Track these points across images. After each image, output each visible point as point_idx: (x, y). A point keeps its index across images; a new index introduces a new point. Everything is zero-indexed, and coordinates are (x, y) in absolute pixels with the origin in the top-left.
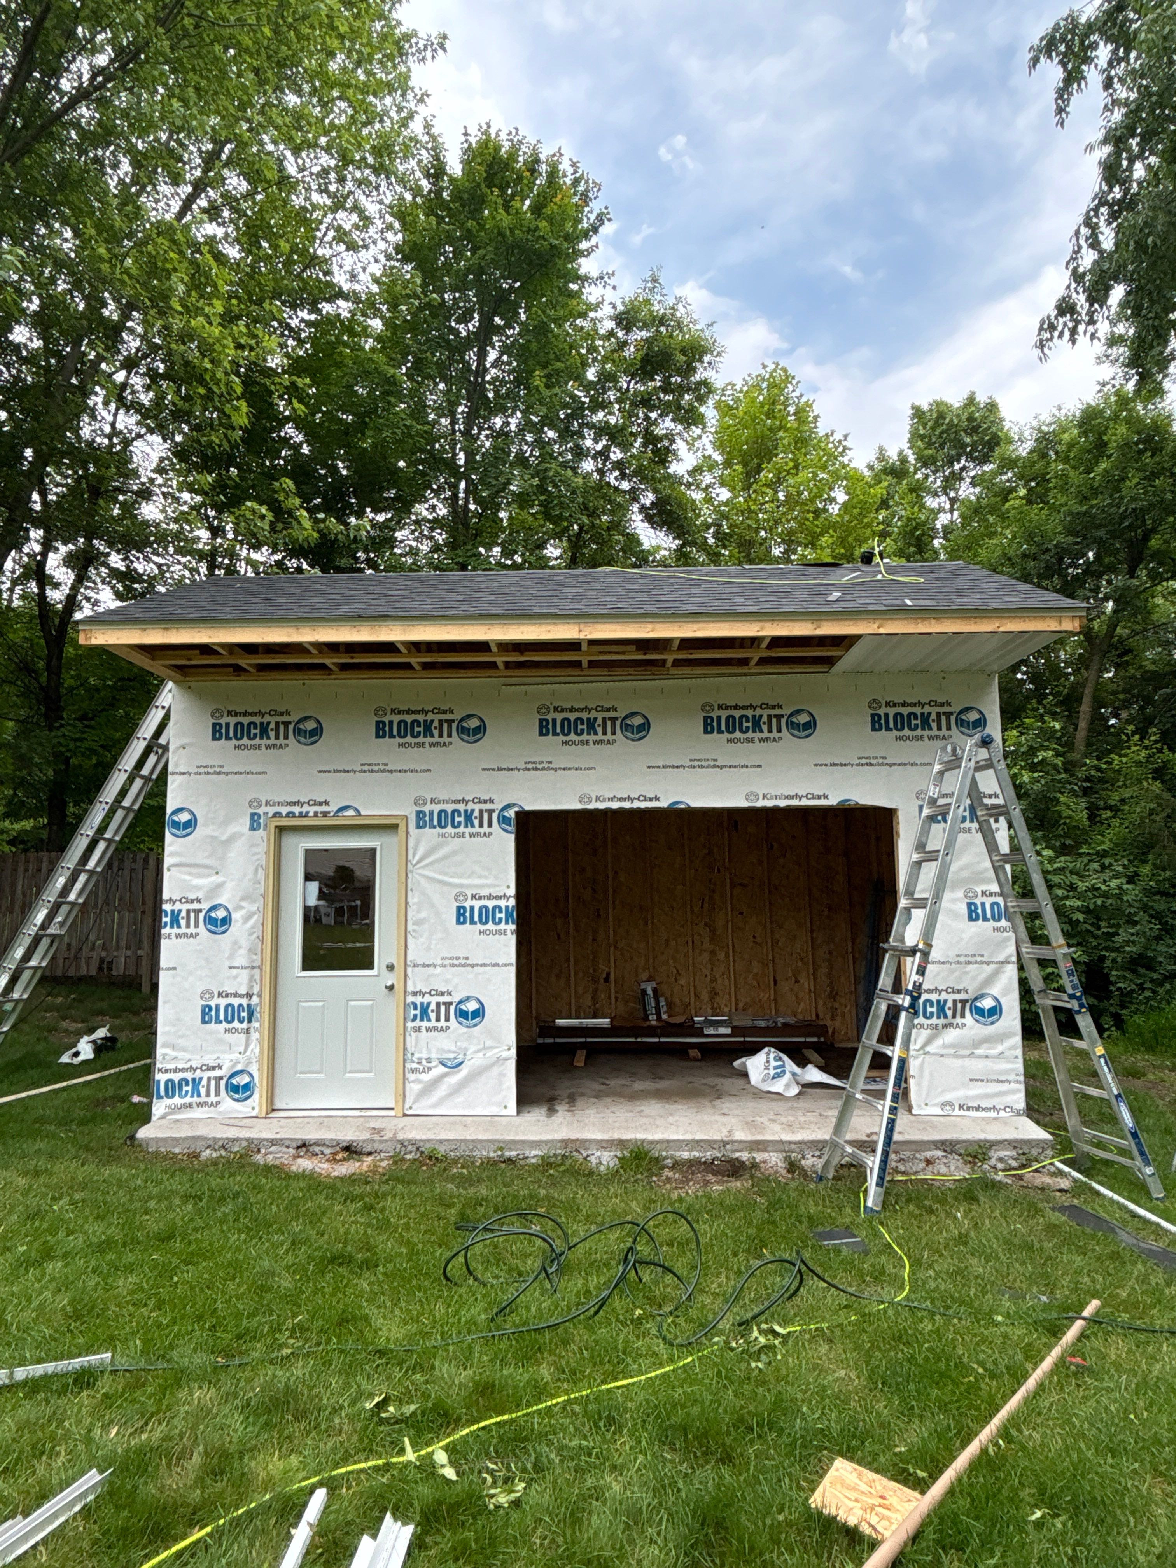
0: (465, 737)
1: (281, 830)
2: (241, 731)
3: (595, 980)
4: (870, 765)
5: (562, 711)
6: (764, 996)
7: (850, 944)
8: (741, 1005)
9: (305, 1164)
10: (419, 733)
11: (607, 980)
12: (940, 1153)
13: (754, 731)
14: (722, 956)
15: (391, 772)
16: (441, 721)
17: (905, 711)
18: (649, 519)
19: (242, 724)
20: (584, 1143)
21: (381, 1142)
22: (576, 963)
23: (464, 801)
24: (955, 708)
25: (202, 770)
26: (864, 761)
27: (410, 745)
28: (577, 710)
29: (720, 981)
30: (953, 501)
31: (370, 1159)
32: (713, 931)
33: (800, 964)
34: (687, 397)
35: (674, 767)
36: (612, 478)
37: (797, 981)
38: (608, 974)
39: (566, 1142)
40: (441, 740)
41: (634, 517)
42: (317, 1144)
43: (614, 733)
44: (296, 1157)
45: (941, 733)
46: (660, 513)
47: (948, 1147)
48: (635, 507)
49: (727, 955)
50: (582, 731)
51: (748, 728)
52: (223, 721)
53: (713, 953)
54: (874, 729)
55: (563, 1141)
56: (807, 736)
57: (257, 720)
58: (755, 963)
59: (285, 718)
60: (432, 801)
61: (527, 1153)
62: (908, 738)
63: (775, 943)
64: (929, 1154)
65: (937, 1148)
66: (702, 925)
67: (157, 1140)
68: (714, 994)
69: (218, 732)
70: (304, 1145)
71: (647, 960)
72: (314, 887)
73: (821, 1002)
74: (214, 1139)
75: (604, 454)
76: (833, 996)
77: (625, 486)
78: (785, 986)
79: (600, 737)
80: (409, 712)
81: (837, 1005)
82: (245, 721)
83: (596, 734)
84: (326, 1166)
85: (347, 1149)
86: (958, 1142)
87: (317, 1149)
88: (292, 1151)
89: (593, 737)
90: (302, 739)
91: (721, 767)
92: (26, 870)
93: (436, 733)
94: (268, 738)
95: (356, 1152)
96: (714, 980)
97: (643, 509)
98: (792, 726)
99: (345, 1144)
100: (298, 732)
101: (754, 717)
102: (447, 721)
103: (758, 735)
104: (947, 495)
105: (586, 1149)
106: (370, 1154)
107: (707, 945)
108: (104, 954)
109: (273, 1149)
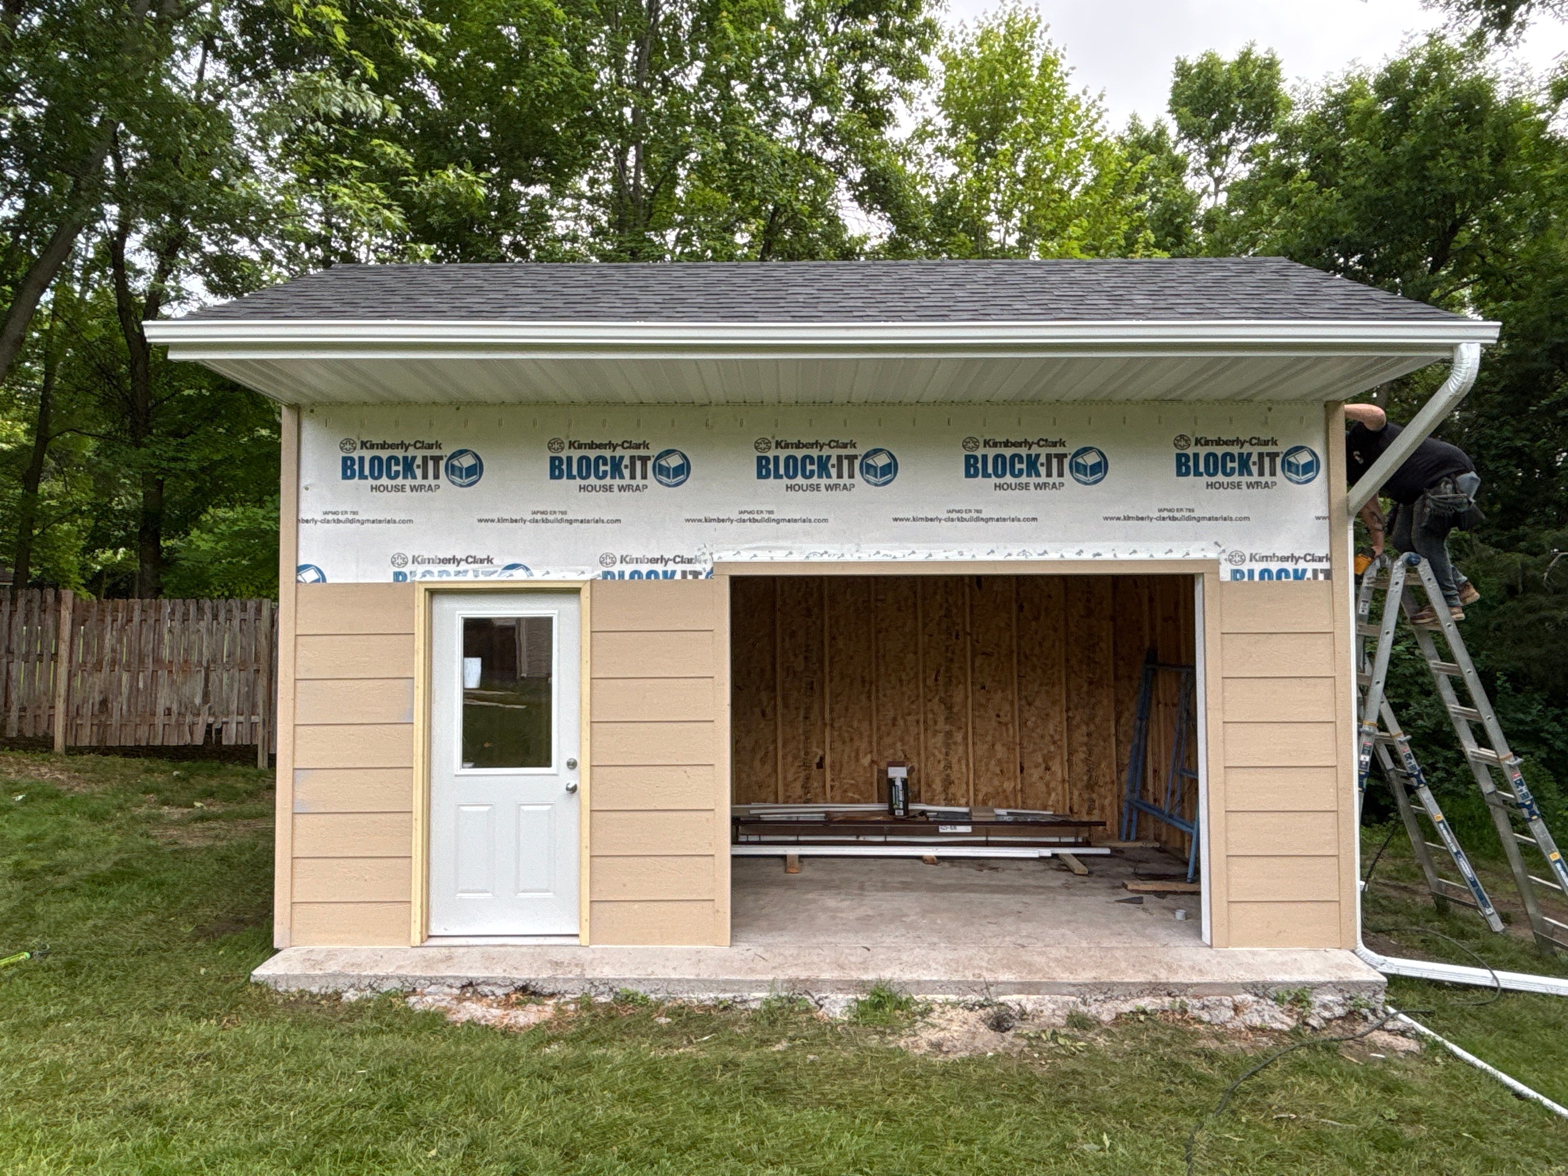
0: (664, 479)
1: (433, 593)
2: (379, 468)
3: (806, 766)
4: (1174, 519)
5: (787, 446)
6: (1008, 786)
7: (1113, 724)
8: (980, 797)
9: (473, 1010)
10: (605, 473)
11: (820, 765)
12: (1250, 998)
13: (1029, 475)
14: (959, 737)
15: (570, 522)
16: (632, 458)
17: (1220, 451)
18: (860, 199)
19: (380, 459)
20: (814, 984)
21: (566, 981)
22: (784, 745)
23: (662, 560)
24: (1282, 448)
25: (330, 517)
26: (1166, 514)
27: (594, 488)
28: (805, 446)
29: (955, 767)
30: (1218, 181)
31: (551, 1002)
32: (950, 708)
33: (1052, 748)
34: (908, 44)
35: (927, 520)
36: (814, 145)
37: (1048, 768)
38: (822, 759)
39: (793, 983)
40: (634, 483)
41: (840, 196)
42: (486, 983)
43: (851, 476)
44: (460, 999)
45: (1263, 480)
46: (872, 189)
47: (1260, 990)
48: (842, 184)
49: (965, 738)
50: (812, 473)
51: (1021, 471)
52: (355, 455)
53: (949, 734)
54: (1179, 474)
55: (789, 981)
56: (1096, 482)
57: (400, 453)
58: (998, 747)
59: (435, 452)
60: (623, 560)
61: (746, 996)
62: (1221, 485)
63: (1023, 724)
64: (1238, 998)
65: (1247, 991)
66: (936, 700)
67: (287, 978)
68: (948, 783)
69: (349, 469)
70: (470, 984)
71: (870, 743)
72: (475, 665)
73: (1076, 793)
74: (359, 977)
75: (804, 117)
76: (1090, 786)
77: (830, 155)
78: (1035, 774)
79: (834, 480)
80: (592, 446)
81: (1094, 796)
82: (384, 454)
83: (829, 476)
84: (497, 1012)
85: (524, 989)
86: (1272, 984)
87: (486, 989)
88: (456, 991)
89: (824, 481)
90: (457, 479)
91: (987, 520)
92: (114, 620)
93: (626, 473)
94: (414, 477)
95: (534, 993)
96: (949, 766)
97: (852, 185)
98: (1077, 468)
99: (521, 984)
100: (452, 470)
101: (1029, 456)
102: (640, 458)
103: (1034, 480)
104: (1211, 174)
105: (819, 991)
106: (552, 995)
107: (941, 725)
108: (211, 720)
109: (432, 988)
